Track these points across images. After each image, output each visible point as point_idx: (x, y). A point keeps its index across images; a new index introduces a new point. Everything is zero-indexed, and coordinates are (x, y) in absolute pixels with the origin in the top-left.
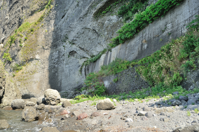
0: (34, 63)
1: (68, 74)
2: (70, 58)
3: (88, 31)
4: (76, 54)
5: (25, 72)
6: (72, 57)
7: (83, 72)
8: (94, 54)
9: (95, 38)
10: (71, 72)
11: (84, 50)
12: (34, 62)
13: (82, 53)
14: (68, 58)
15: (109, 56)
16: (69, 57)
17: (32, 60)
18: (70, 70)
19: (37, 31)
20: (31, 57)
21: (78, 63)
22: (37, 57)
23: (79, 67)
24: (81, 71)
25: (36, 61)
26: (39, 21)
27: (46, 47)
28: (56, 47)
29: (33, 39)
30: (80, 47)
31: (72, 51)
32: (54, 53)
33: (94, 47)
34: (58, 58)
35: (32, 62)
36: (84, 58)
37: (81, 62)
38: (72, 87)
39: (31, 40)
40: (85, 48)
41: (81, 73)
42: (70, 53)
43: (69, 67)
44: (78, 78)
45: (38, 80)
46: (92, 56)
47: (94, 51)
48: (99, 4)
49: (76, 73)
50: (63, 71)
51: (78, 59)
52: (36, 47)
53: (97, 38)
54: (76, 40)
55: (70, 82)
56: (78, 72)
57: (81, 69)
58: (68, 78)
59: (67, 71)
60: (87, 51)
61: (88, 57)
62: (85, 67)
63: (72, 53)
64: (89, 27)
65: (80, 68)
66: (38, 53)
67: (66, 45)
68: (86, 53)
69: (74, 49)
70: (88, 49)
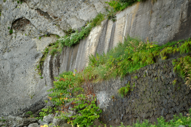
1: (9, 75)
2: (14, 35)
4: (28, 27)
6: (19, 34)
7: (47, 71)
8: (74, 27)
10: (17, 71)
11: (49, 17)
13: (43, 23)
14: (9, 37)
15: (109, 31)
16: (11, 33)
18: (14, 66)
21: (34, 49)
23: (36, 57)
24: (41, 67)
30: (38, 9)
31: (19, 19)
33: (72, 9)
36: (49, 35)
37: (42, 45)
38: (18, 108)
40: (51, 12)
41: (42, 73)
42: (13, 24)
43: (12, 58)
44: (34, 86)
46: (69, 32)
47: (73, 20)
49: (29, 72)
51: (33, 39)
55: (14, 94)
56: (32, 71)
57: (42, 62)
58: (9, 85)
60: (55, 20)
61: (58, 33)
62: (52, 58)
63: (19, 24)
65: (38, 60)
67: (4, 4)
68: (54, 24)
69: (24, 15)
70: (58, 15)
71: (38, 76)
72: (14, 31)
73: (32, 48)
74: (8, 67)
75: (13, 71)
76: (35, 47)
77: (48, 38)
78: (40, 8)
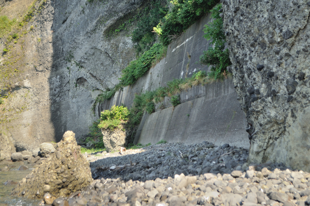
0: (22, 94)
1: (77, 113)
2: (78, 87)
3: (99, 53)
4: (86, 83)
5: (8, 108)
6: (81, 87)
7: (97, 112)
8: (110, 87)
9: (109, 65)
10: (81, 111)
11: (97, 79)
12: (21, 92)
13: (94, 82)
14: (75, 88)
15: (121, 93)
16: (76, 86)
17: (18, 88)
18: (79, 107)
19: (23, 39)
20: (17, 84)
22: (27, 83)
23: (91, 103)
24: (94, 109)
25: (25, 90)
26: (25, 20)
27: (40, 68)
28: (57, 70)
29: (18, 53)
30: (90, 73)
31: (80, 78)
32: (54, 79)
33: (108, 77)
34: (61, 86)
35: (19, 91)
36: (98, 89)
37: (95, 95)
38: (81, 134)
39: (14, 55)
40: (98, 76)
41: (95, 113)
42: (77, 80)
43: (77, 102)
44: (90, 121)
45: (30, 121)
46: (108, 90)
47: (109, 83)
48: (109, 21)
49: (87, 112)
50: (68, 108)
51: (90, 91)
52: (24, 66)
53: (111, 65)
54: (84, 62)
55: (79, 126)
56: (89, 111)
57: (95, 106)
58: (76, 120)
59: (74, 108)
60: (100, 81)
61: (102, 89)
62: (99, 104)
63: (80, 81)
64: (100, 48)
65: (93, 104)
66: (27, 76)
67: (72, 67)
68: (100, 84)
69: (83, 76)
70: (101, 79)
71: (93, 115)
72: (78, 85)
73: (89, 96)
74: (75, 108)
75: (79, 110)
76: (90, 96)
77: (98, 91)
78: (92, 73)
